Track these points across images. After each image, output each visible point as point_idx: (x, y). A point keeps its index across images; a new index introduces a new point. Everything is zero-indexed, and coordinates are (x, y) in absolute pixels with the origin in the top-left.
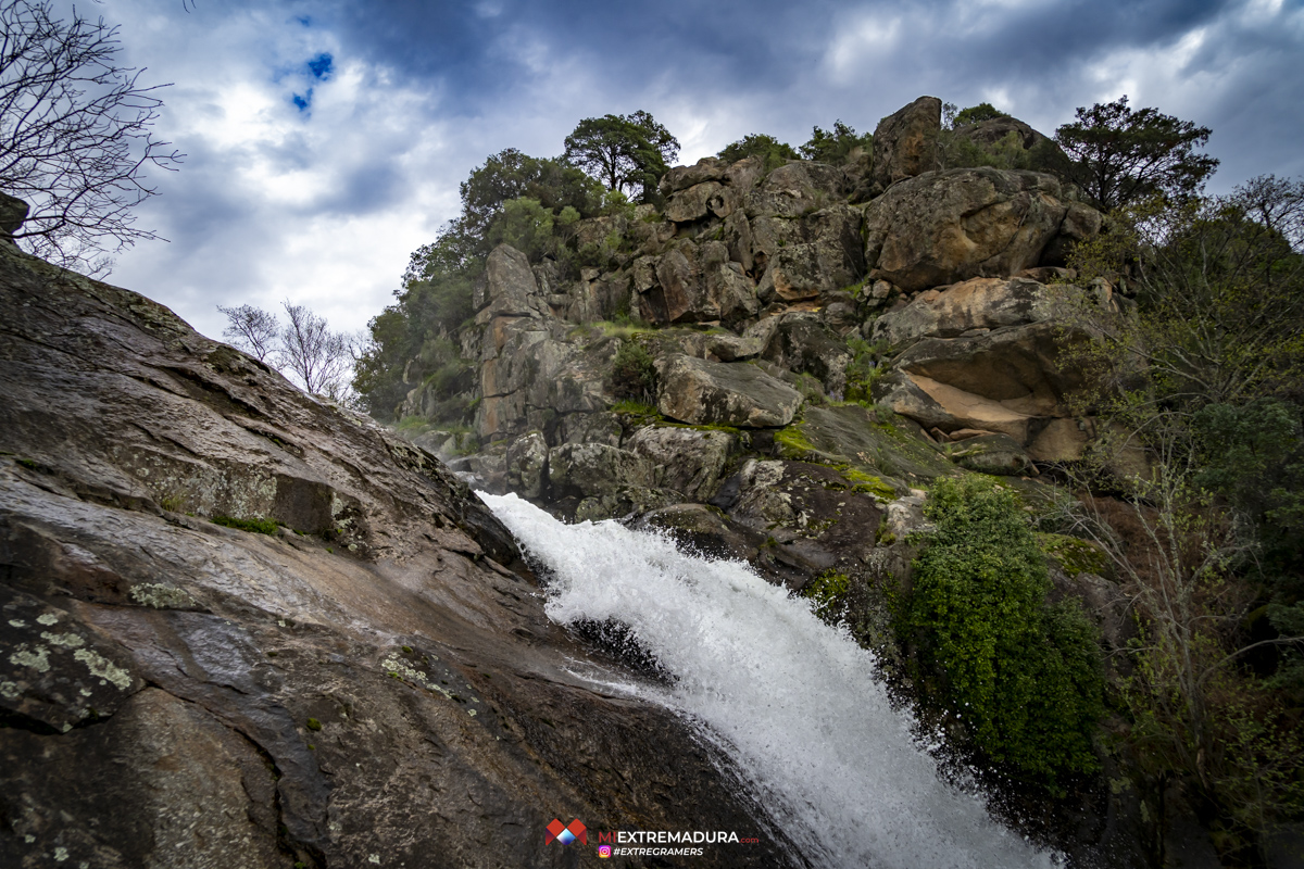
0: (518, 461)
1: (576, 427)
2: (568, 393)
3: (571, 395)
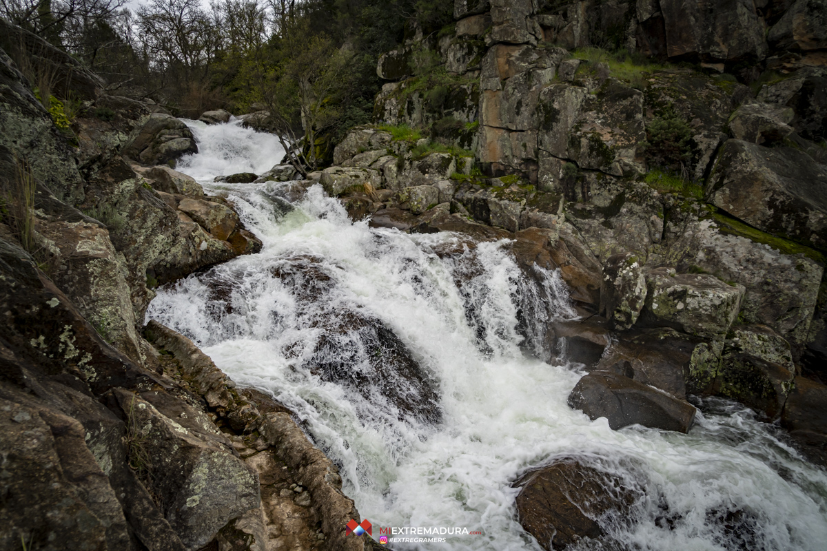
0: (627, 299)
1: (602, 189)
2: (594, 153)
3: (598, 155)
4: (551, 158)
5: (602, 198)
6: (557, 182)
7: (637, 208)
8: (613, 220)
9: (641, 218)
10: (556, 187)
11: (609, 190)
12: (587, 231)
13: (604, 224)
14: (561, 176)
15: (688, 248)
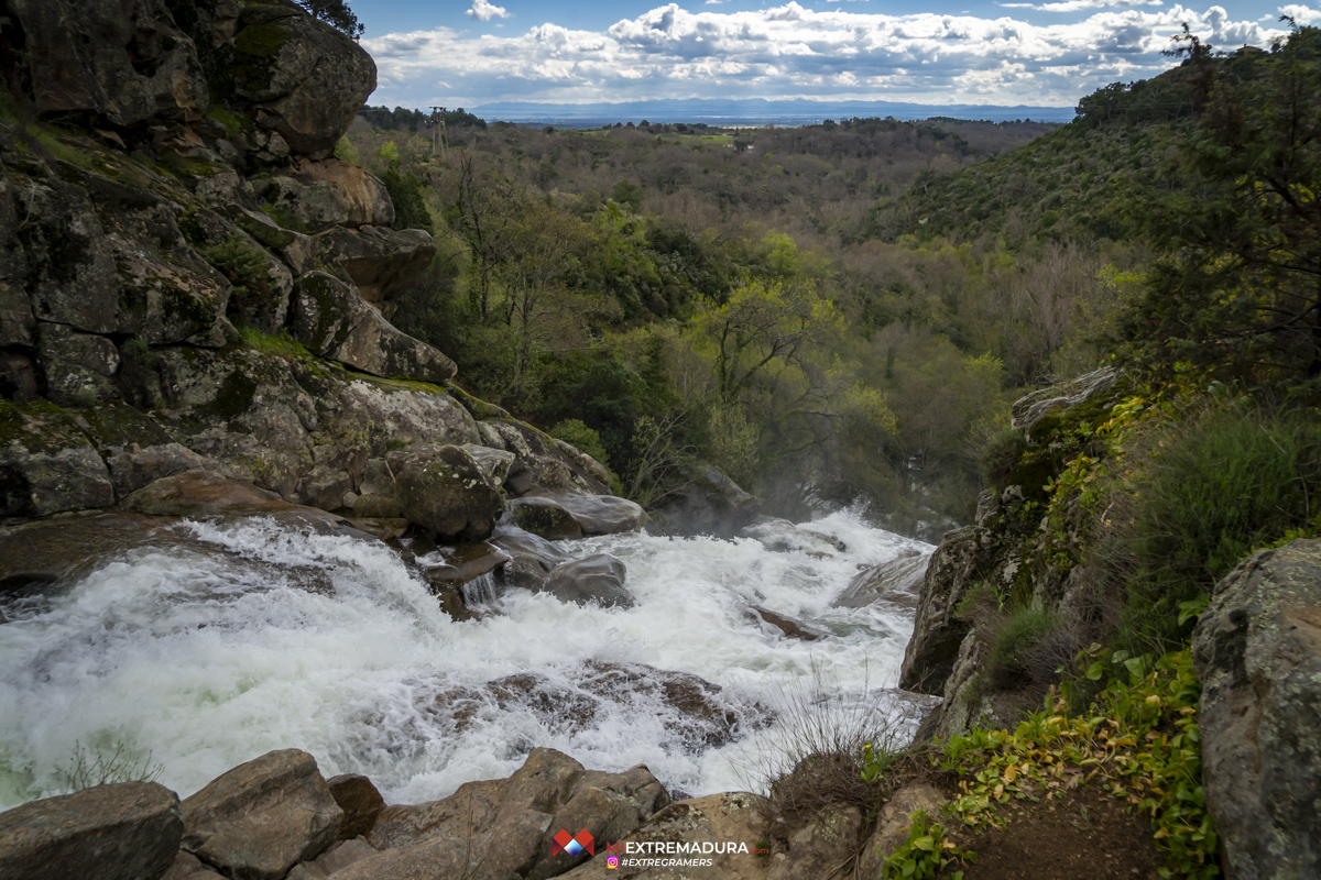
1: (200, 374)
2: (176, 315)
3: (183, 317)
4: (80, 337)
5: (200, 389)
6: (105, 382)
7: (275, 390)
8: (243, 418)
9: (284, 403)
10: (102, 392)
11: (212, 374)
12: (214, 450)
13: (231, 428)
14: (112, 367)
15: (372, 423)
